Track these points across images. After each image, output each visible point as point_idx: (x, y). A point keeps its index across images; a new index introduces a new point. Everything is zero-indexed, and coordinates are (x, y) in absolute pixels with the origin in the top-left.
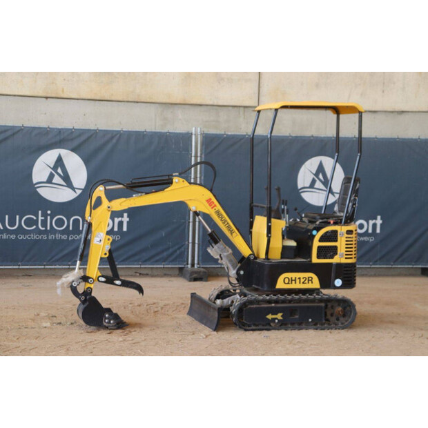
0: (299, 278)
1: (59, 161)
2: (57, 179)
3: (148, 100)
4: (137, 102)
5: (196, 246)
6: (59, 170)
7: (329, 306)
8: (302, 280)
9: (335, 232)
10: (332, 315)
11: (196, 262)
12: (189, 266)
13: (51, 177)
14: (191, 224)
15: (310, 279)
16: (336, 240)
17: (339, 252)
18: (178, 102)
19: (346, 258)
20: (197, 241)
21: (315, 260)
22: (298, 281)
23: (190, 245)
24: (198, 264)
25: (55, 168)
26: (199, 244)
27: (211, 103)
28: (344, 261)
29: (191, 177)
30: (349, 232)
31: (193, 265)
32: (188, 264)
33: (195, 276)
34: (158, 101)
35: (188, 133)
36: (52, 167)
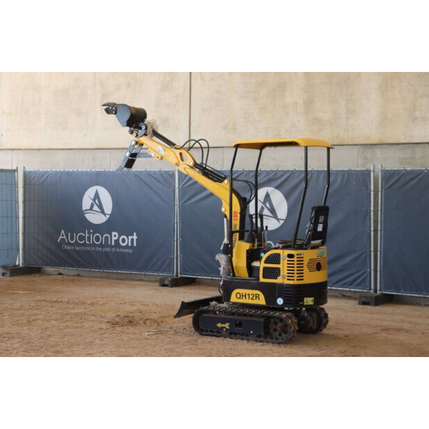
0: (249, 295)
1: (97, 196)
2: (95, 208)
3: (350, 143)
4: (343, 145)
5: (378, 273)
6: (97, 201)
7: (272, 321)
8: (251, 297)
9: (278, 255)
10: (275, 330)
11: (378, 288)
12: (372, 291)
13: (92, 205)
14: (372, 253)
15: (257, 297)
16: (278, 263)
17: (281, 273)
18: (375, 142)
19: (288, 279)
20: (378, 269)
21: (262, 280)
22: (247, 297)
23: (372, 272)
24: (380, 290)
25: (94, 200)
26: (380, 272)
27: (406, 141)
28: (286, 282)
29: (370, 210)
30: (290, 256)
31: (376, 291)
32: (370, 289)
33: (363, 300)
34: (357, 143)
35: (367, 170)
36: (92, 198)
